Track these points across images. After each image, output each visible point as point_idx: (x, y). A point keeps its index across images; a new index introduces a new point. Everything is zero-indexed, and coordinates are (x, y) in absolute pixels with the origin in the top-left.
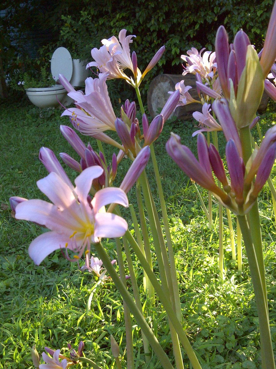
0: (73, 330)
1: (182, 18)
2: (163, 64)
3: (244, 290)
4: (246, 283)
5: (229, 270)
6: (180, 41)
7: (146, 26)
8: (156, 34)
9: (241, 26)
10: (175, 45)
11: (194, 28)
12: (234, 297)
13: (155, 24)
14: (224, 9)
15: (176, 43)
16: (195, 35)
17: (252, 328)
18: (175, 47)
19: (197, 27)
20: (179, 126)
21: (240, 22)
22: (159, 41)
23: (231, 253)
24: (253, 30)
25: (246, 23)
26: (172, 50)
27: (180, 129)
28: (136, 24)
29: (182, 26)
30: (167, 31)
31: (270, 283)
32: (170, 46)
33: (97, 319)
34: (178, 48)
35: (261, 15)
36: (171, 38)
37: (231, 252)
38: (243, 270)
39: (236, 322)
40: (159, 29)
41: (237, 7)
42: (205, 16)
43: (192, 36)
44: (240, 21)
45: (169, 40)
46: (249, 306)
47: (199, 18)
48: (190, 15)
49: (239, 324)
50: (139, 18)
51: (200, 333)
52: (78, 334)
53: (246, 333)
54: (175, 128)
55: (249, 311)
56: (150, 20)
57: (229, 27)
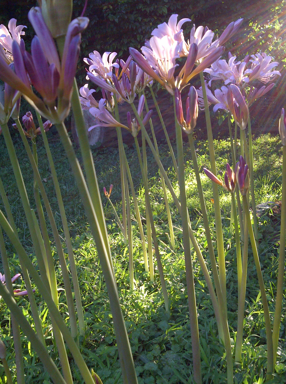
1: (105, 45)
4: (157, 293)
5: (141, 282)
12: (142, 305)
17: (159, 333)
19: (121, 54)
20: (104, 152)
23: (143, 265)
27: (105, 155)
31: (180, 289)
38: (155, 280)
39: (142, 328)
42: (128, 43)
46: (157, 313)
47: (122, 44)
49: (145, 331)
51: (104, 340)
53: (152, 338)
54: (100, 154)
55: (157, 317)
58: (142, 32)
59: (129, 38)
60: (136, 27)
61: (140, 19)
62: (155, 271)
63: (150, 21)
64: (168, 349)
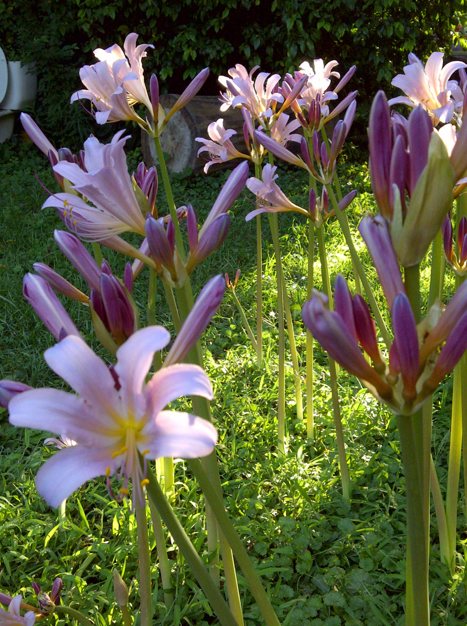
0: (38, 555)
2: (168, 76)
3: (319, 472)
4: (322, 459)
5: (293, 438)
6: (197, 38)
7: (138, 8)
8: (155, 22)
9: (300, 17)
10: (189, 43)
11: (221, 16)
12: (304, 483)
13: (153, 6)
15: (191, 40)
16: (221, 28)
17: (336, 534)
18: (188, 48)
19: (226, 14)
20: (197, 186)
21: (299, 10)
22: (161, 36)
24: (319, 25)
25: (308, 12)
26: (184, 52)
27: (199, 190)
28: (121, 4)
29: (200, 12)
30: (174, 18)
31: (360, 457)
32: (180, 46)
34: (193, 49)
36: (181, 30)
37: (295, 406)
38: (314, 436)
39: (310, 527)
40: (160, 13)
43: (217, 30)
45: (178, 34)
46: (328, 498)
49: (314, 531)
51: (252, 548)
52: (47, 562)
53: (326, 545)
54: (190, 188)
55: (329, 507)
57: (281, 17)
64: (354, 564)
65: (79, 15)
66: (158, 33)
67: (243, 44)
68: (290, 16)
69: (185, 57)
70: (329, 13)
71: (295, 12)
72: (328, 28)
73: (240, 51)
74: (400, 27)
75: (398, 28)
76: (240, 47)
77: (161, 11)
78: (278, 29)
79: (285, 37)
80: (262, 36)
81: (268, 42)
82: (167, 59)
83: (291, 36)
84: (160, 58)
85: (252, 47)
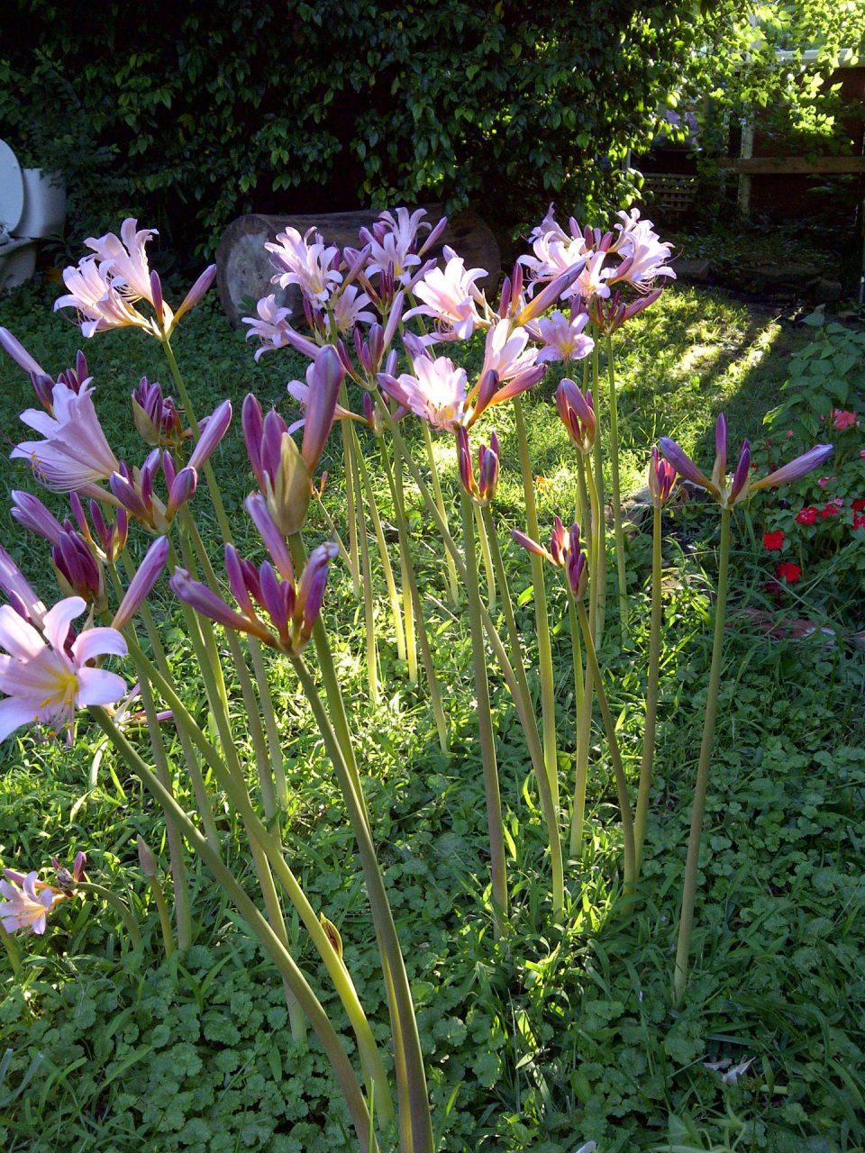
0: (62, 831)
1: (291, 76)
2: (251, 186)
3: (415, 723)
5: (390, 682)
6: (289, 131)
7: (205, 90)
8: (230, 110)
9: (430, 101)
10: (278, 140)
11: (322, 100)
13: (225, 87)
14: (390, 58)
15: (280, 135)
16: (324, 117)
18: (277, 147)
19: (329, 98)
21: (429, 93)
22: (240, 129)
23: (395, 646)
24: (458, 113)
25: (443, 94)
26: (271, 152)
28: (179, 84)
29: (292, 95)
30: (256, 106)
32: (267, 144)
33: (112, 805)
34: (284, 149)
35: (476, 76)
36: (267, 122)
37: (396, 643)
38: (419, 680)
39: (396, 787)
40: (236, 97)
41: (421, 55)
42: (347, 71)
43: (317, 121)
44: (429, 90)
45: (263, 126)
46: (424, 754)
47: (332, 75)
48: (310, 67)
49: (401, 792)
50: (186, 68)
51: (324, 815)
52: (74, 839)
53: (416, 807)
56: (215, 77)
57: (405, 101)
58: (378, 45)
59: (348, 59)
60: (365, 32)
61: (373, 11)
62: (418, 658)
63: (397, 19)
64: (447, 827)
65: (120, 102)
66: (236, 124)
67: (355, 139)
68: (418, 101)
69: (274, 160)
70: (470, 96)
71: (424, 95)
72: (470, 117)
73: (351, 150)
74: (570, 114)
75: (567, 116)
76: (351, 144)
77: (236, 94)
78: (402, 118)
79: (412, 130)
80: (381, 128)
81: (389, 136)
82: (248, 162)
83: (420, 128)
84: (239, 162)
85: (367, 143)
